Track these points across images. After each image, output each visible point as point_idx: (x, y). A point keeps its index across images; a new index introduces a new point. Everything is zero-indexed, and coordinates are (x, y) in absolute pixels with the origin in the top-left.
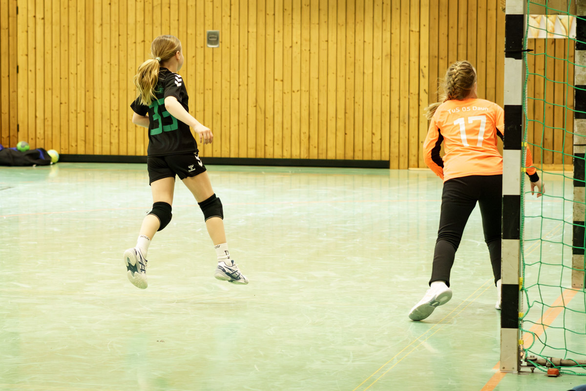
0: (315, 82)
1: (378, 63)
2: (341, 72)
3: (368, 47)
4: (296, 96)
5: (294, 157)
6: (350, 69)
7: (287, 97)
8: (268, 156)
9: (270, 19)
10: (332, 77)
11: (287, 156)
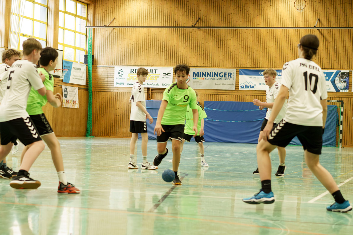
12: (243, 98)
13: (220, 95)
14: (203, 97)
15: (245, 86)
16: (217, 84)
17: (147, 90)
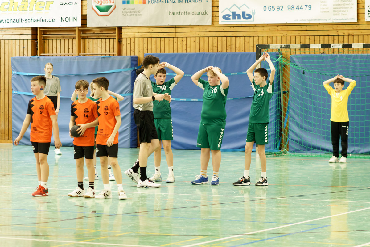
12: (229, 43)
13: (180, 39)
14: (145, 46)
15: (231, 14)
16: (173, 14)
17: (31, 33)
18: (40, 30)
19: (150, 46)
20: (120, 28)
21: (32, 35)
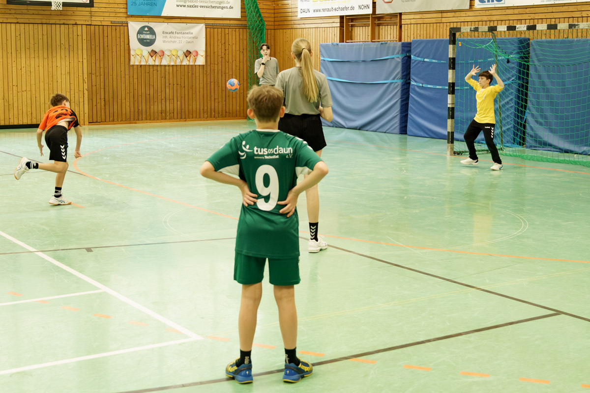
0: (33, 86)
1: (64, 77)
2: (46, 81)
3: (59, 69)
4: (24, 93)
5: (24, 124)
6: (51, 79)
7: (20, 94)
8: (11, 124)
9: (9, 55)
10: (42, 84)
11: (21, 123)
13: (445, 25)
14: (419, 32)
17: (339, 21)
18: (346, 19)
19: (422, 32)
20: (401, 14)
21: (340, 22)
